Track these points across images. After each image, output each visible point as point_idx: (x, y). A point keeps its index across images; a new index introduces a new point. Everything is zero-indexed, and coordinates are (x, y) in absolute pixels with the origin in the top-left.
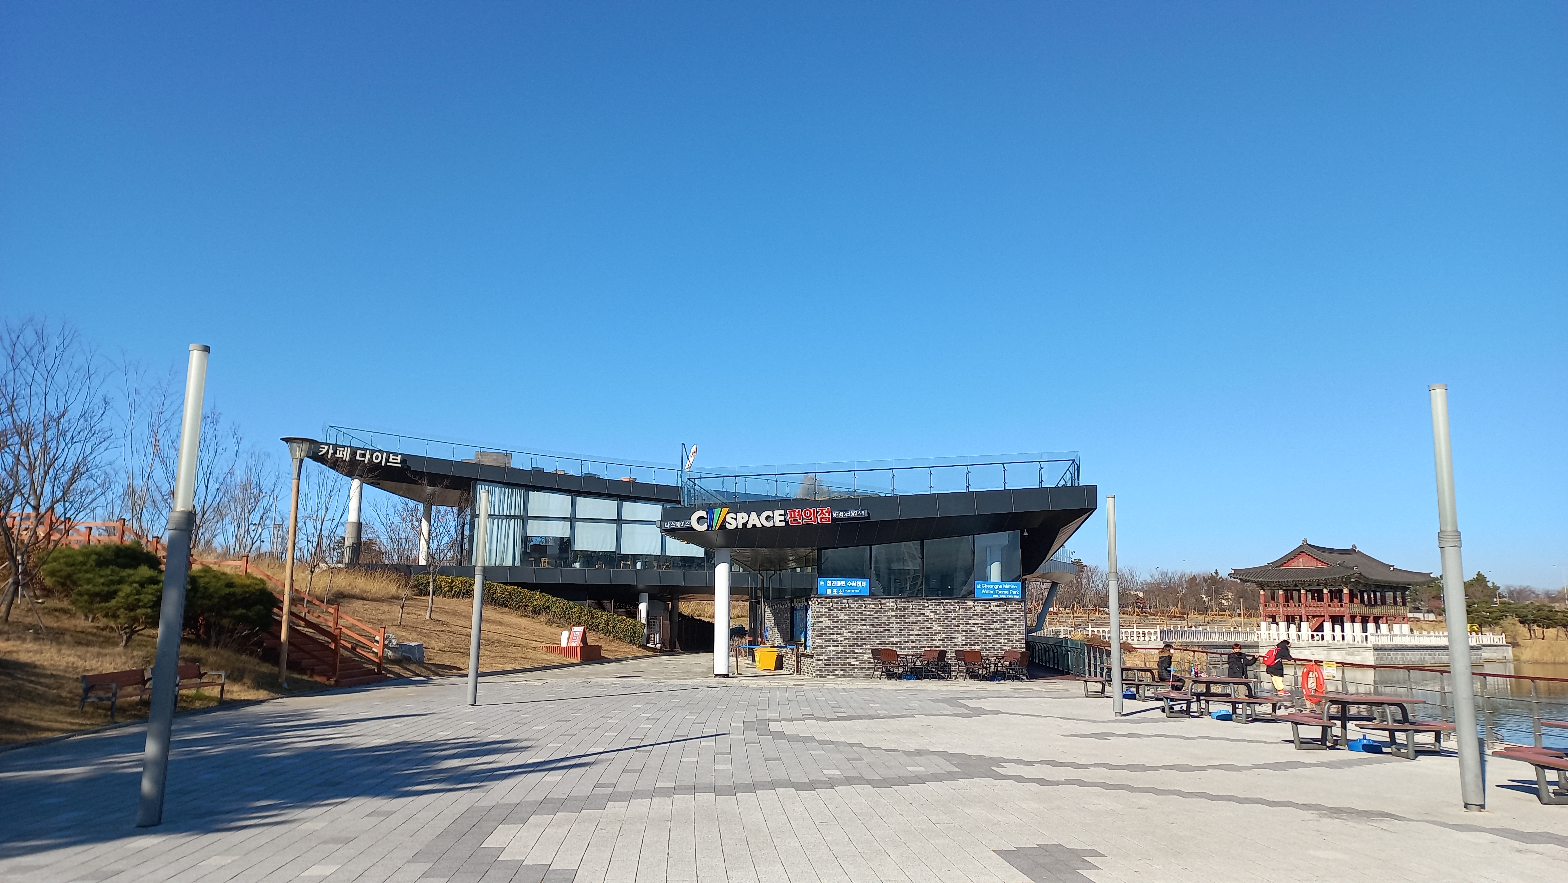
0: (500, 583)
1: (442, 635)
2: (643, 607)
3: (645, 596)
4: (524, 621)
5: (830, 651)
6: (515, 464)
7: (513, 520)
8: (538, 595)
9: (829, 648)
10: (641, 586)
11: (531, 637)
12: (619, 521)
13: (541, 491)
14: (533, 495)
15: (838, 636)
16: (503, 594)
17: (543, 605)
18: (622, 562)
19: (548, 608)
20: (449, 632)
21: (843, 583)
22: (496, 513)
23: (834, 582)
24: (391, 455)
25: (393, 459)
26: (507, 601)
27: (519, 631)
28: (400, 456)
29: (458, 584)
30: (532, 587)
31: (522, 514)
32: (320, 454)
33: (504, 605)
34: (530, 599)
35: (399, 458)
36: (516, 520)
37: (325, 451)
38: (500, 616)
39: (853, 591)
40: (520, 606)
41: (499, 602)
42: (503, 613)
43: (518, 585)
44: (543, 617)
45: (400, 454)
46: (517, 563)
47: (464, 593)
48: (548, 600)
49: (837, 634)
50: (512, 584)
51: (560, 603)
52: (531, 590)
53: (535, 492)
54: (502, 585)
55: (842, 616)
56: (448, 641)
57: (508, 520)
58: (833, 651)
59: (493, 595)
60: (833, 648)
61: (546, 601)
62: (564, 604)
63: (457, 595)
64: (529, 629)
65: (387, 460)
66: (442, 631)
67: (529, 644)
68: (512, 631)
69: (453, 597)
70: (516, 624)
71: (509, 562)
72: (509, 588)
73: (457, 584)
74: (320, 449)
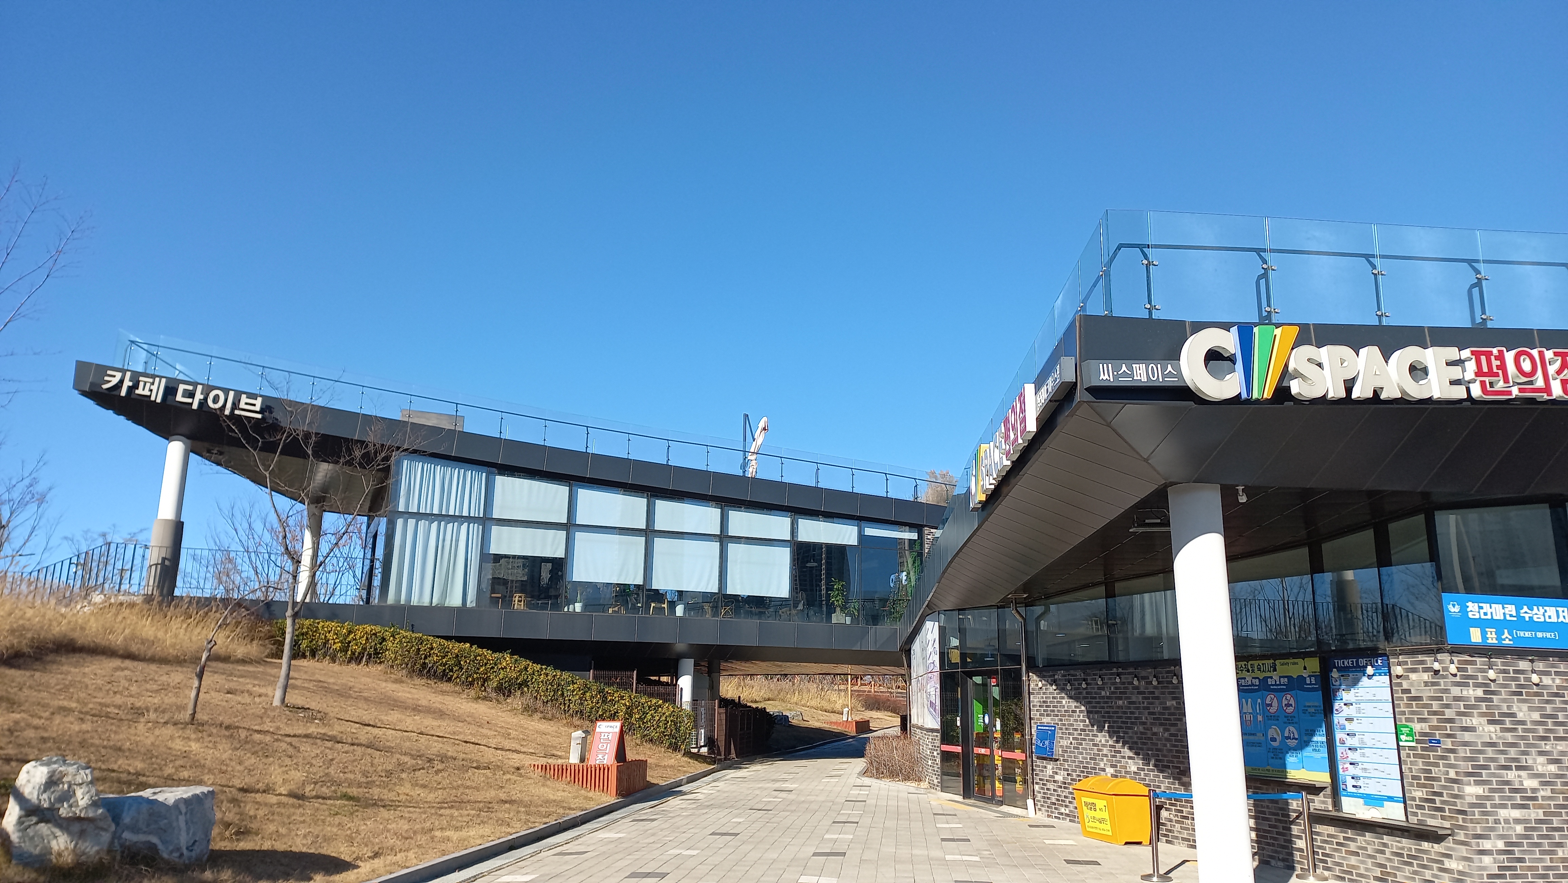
0: (438, 637)
1: (306, 747)
2: (685, 683)
3: (688, 664)
4: (482, 709)
5: (1507, 821)
6: (470, 427)
7: (466, 524)
8: (507, 659)
9: (1503, 813)
10: (681, 647)
11: (507, 744)
12: (649, 533)
13: (513, 475)
14: (501, 481)
15: (1523, 773)
16: (443, 657)
17: (517, 679)
18: (653, 605)
19: (525, 683)
20: (325, 738)
21: (1511, 609)
22: (436, 511)
23: (1486, 606)
24: (244, 396)
25: (246, 404)
26: (451, 670)
27: (480, 730)
28: (260, 399)
29: (360, 638)
30: (496, 644)
31: (481, 516)
32: (105, 386)
33: (445, 676)
34: (493, 668)
35: (258, 402)
36: (471, 525)
37: (115, 381)
38: (440, 698)
39: (1540, 635)
40: (474, 680)
41: (435, 672)
42: (443, 692)
43: (472, 640)
44: (517, 701)
45: (261, 396)
46: (471, 602)
47: (370, 655)
48: (526, 669)
49: (1519, 768)
50: (460, 639)
51: (547, 675)
52: (494, 651)
53: (505, 478)
54: (443, 641)
55: (1522, 712)
56: (318, 762)
57: (456, 524)
58: (1517, 821)
59: (426, 658)
60: (1516, 814)
61: (520, 671)
62: (554, 676)
63: (356, 658)
64: (496, 725)
65: (235, 406)
66: (307, 736)
67: (506, 761)
68: (468, 732)
69: (349, 662)
70: (471, 715)
71: (455, 600)
72: (456, 647)
73: (358, 637)
74: (106, 378)
